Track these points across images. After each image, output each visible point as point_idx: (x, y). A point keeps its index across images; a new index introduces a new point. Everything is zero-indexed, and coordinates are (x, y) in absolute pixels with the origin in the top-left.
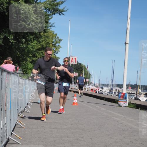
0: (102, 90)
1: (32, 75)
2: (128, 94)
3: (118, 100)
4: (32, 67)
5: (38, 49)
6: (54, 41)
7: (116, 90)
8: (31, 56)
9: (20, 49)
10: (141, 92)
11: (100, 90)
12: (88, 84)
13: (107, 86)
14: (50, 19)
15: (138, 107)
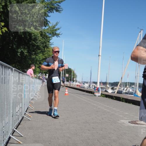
0: (84, 85)
1: (39, 76)
2: (100, 88)
3: (94, 92)
4: (39, 70)
5: (43, 59)
7: (93, 86)
8: (38, 63)
10: (109, 87)
12: (75, 82)
13: (87, 83)
14: (51, 39)
15: (107, 96)
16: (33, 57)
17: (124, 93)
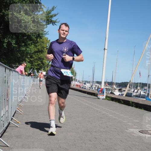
0: (85, 85)
1: (29, 72)
2: (105, 90)
3: (97, 94)
4: (29, 66)
5: (35, 52)
6: (48, 45)
7: (96, 86)
8: (29, 57)
10: (116, 88)
11: (83, 85)
12: (74, 81)
13: (89, 82)
15: (113, 99)
16: (22, 49)
17: (134, 96)
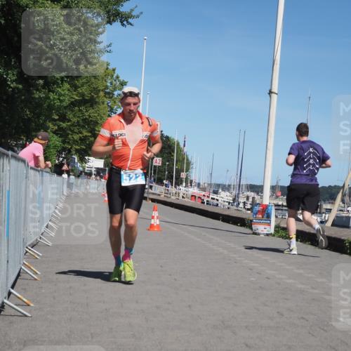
0: (215, 196)
1: (57, 161)
2: (273, 208)
3: (251, 221)
4: (57, 143)
5: (72, 103)
6: (109, 84)
7: (248, 198)
8: (57, 117)
9: (31, 103)
11: (211, 196)
12: (184, 184)
13: (226, 188)
16: (37, 96)
